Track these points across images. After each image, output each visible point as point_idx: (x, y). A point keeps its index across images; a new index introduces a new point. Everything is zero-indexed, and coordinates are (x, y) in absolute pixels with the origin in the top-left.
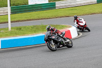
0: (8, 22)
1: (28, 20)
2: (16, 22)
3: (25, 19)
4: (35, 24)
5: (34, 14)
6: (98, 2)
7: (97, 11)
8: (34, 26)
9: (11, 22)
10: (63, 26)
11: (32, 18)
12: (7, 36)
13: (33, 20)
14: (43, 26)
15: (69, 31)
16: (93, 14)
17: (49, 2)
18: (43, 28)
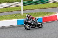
0: (21, 10)
2: (26, 10)
3: (31, 9)
8: (36, 13)
9: (23, 10)
10: (52, 13)
12: (21, 18)
13: (35, 9)
14: (41, 13)
15: (56, 15)
18: (41, 14)
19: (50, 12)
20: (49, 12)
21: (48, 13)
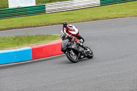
1: (8, 29)
3: (5, 27)
4: (18, 34)
5: (16, 21)
6: (102, 4)
7: (100, 16)
8: (17, 37)
10: (55, 37)
11: (13, 26)
13: (15, 28)
14: (28, 37)
16: (95, 20)
17: (37, 4)
18: (29, 39)
19: (50, 36)
20: (47, 35)
21: (44, 38)
